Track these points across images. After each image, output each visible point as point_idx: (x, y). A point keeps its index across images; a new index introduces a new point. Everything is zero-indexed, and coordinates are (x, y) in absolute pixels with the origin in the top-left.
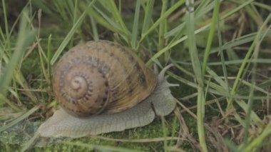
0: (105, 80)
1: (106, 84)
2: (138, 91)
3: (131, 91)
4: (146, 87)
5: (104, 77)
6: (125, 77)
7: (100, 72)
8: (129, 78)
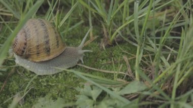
0: (25, 42)
1: (25, 44)
2: (43, 55)
3: (38, 53)
4: (49, 55)
5: (26, 40)
6: (36, 44)
7: (26, 36)
8: (38, 46)
